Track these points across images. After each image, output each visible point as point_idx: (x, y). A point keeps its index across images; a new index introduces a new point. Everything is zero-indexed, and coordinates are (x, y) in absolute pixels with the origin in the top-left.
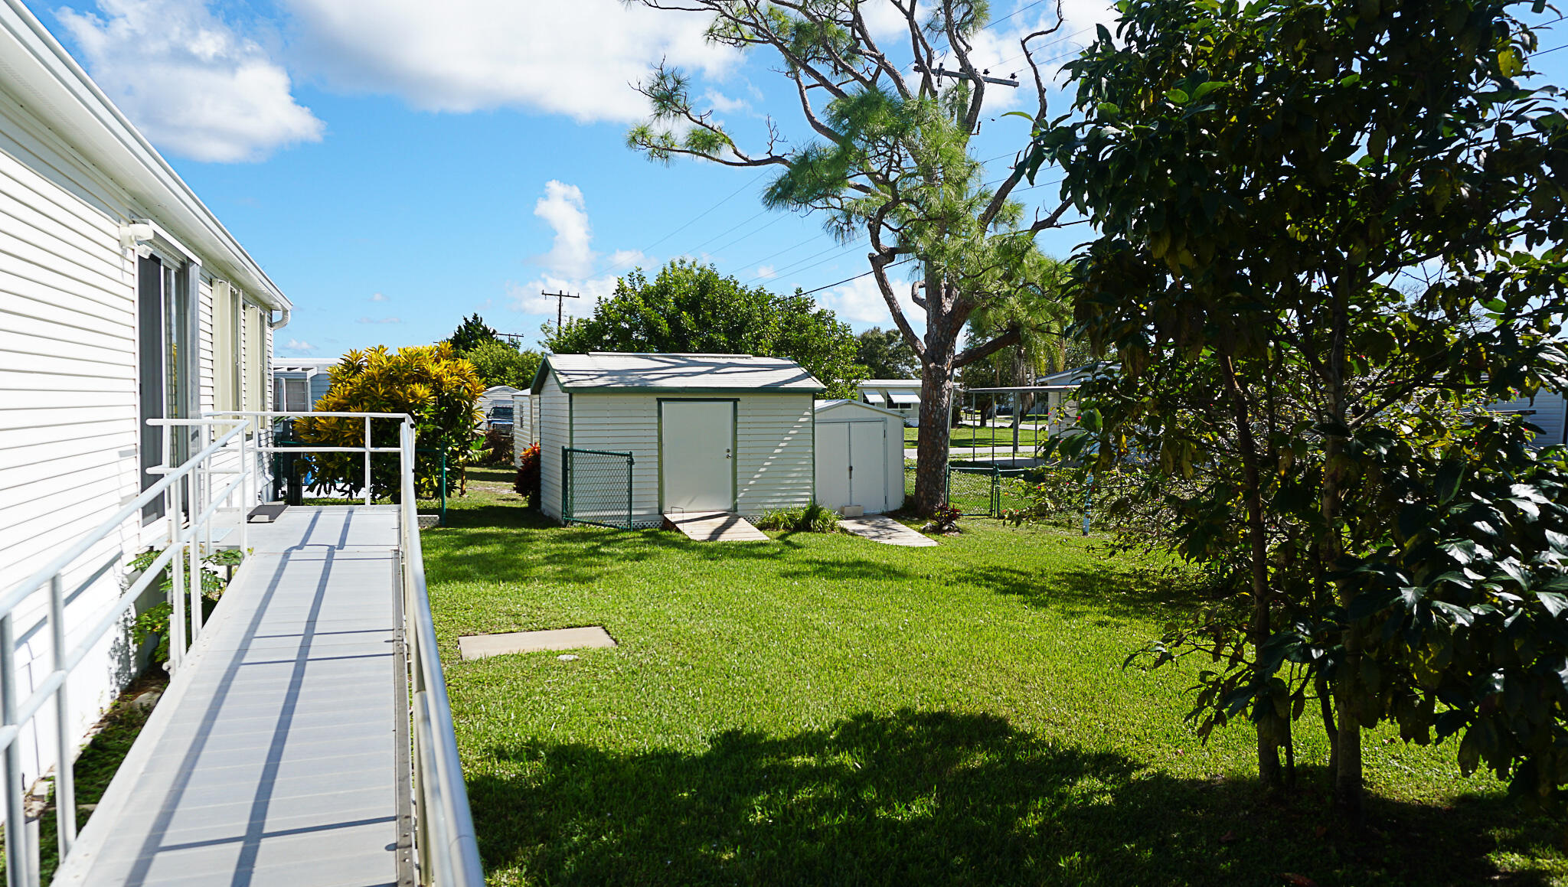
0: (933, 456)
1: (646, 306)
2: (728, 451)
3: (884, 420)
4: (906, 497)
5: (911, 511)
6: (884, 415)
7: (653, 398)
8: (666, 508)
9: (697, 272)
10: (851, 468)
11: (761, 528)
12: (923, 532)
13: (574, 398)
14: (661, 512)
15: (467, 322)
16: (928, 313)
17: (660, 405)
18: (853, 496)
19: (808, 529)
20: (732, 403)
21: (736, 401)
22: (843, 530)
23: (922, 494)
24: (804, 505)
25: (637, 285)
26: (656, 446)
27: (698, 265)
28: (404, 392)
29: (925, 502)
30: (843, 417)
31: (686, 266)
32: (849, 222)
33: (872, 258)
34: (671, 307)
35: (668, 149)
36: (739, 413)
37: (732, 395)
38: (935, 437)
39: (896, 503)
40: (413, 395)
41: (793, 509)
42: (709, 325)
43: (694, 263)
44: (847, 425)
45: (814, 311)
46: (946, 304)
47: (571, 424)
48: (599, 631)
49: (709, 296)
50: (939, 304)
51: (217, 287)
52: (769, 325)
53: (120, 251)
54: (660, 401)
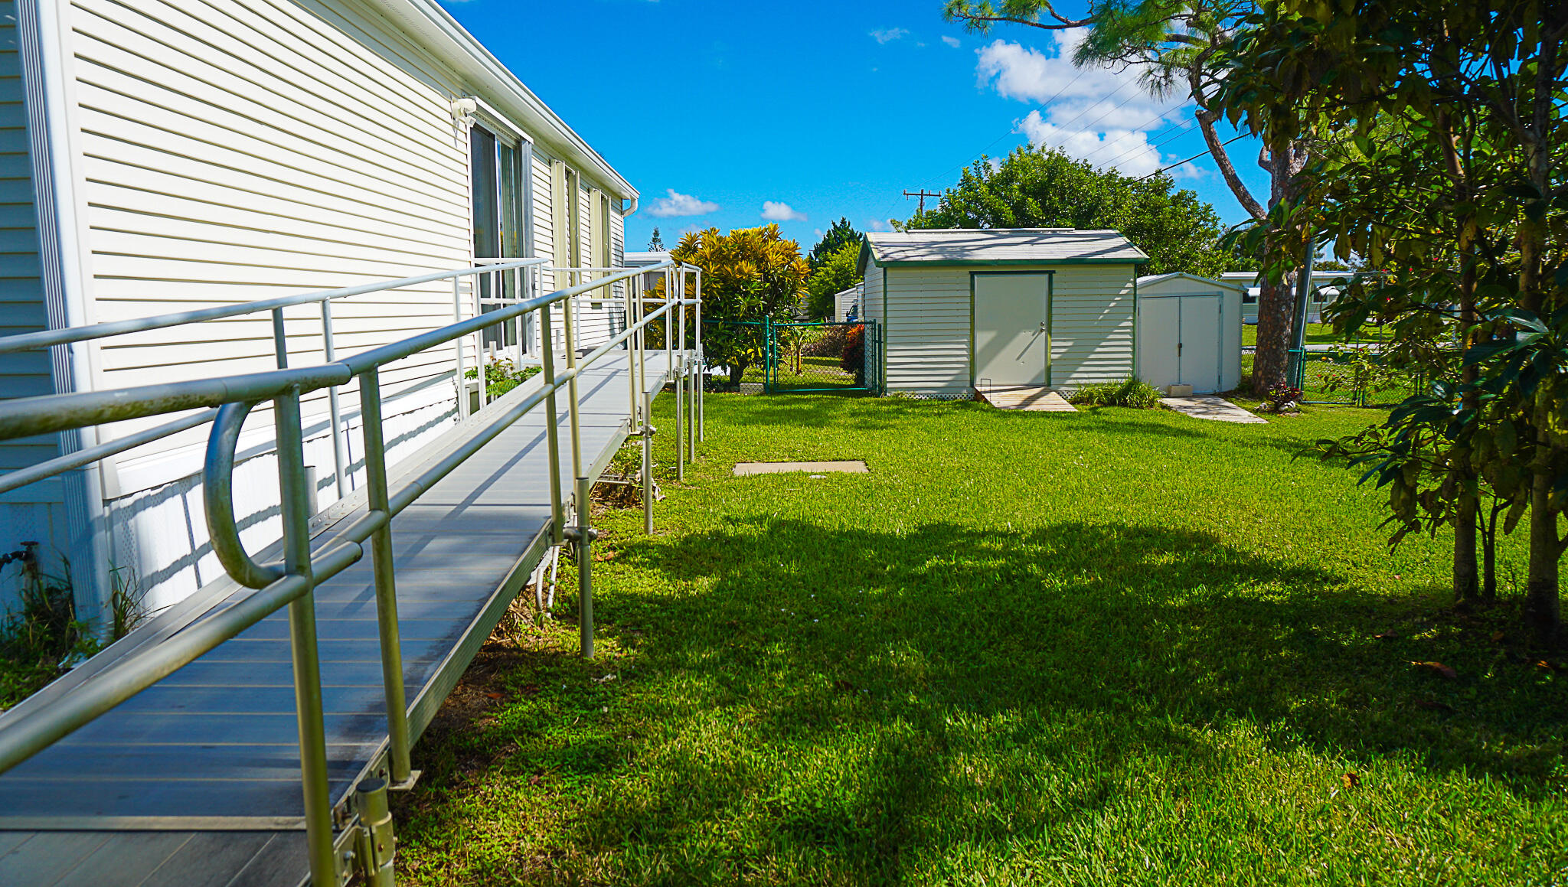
0: (1273, 332)
1: (990, 193)
2: (1042, 324)
3: (1220, 295)
4: (1243, 377)
5: (1246, 391)
6: (1220, 289)
7: (967, 271)
8: (978, 382)
9: (1046, 157)
10: (1180, 346)
11: (1073, 402)
12: (1255, 412)
13: (889, 272)
14: (972, 385)
15: (835, 226)
16: (1273, 177)
17: (972, 278)
18: (1182, 373)
19: (1124, 404)
20: (1046, 276)
21: (1051, 273)
22: (1164, 407)
23: (1260, 373)
24: (1124, 381)
25: (983, 173)
26: (968, 320)
27: (1047, 150)
28: (733, 269)
29: (1263, 382)
30: (1174, 292)
31: (1034, 152)
32: (1167, 76)
33: (1200, 116)
34: (1017, 195)
35: (985, 19)
36: (1055, 285)
37: (1046, 268)
38: (1278, 312)
39: (1231, 383)
40: (740, 271)
41: (1110, 384)
42: (1056, 211)
43: (1043, 148)
44: (1177, 299)
45: (1173, 193)
46: (1294, 165)
47: (885, 299)
48: (862, 464)
49: (1057, 181)
50: (1286, 165)
51: (555, 167)
52: (1122, 208)
53: (451, 121)
54: (972, 274)
